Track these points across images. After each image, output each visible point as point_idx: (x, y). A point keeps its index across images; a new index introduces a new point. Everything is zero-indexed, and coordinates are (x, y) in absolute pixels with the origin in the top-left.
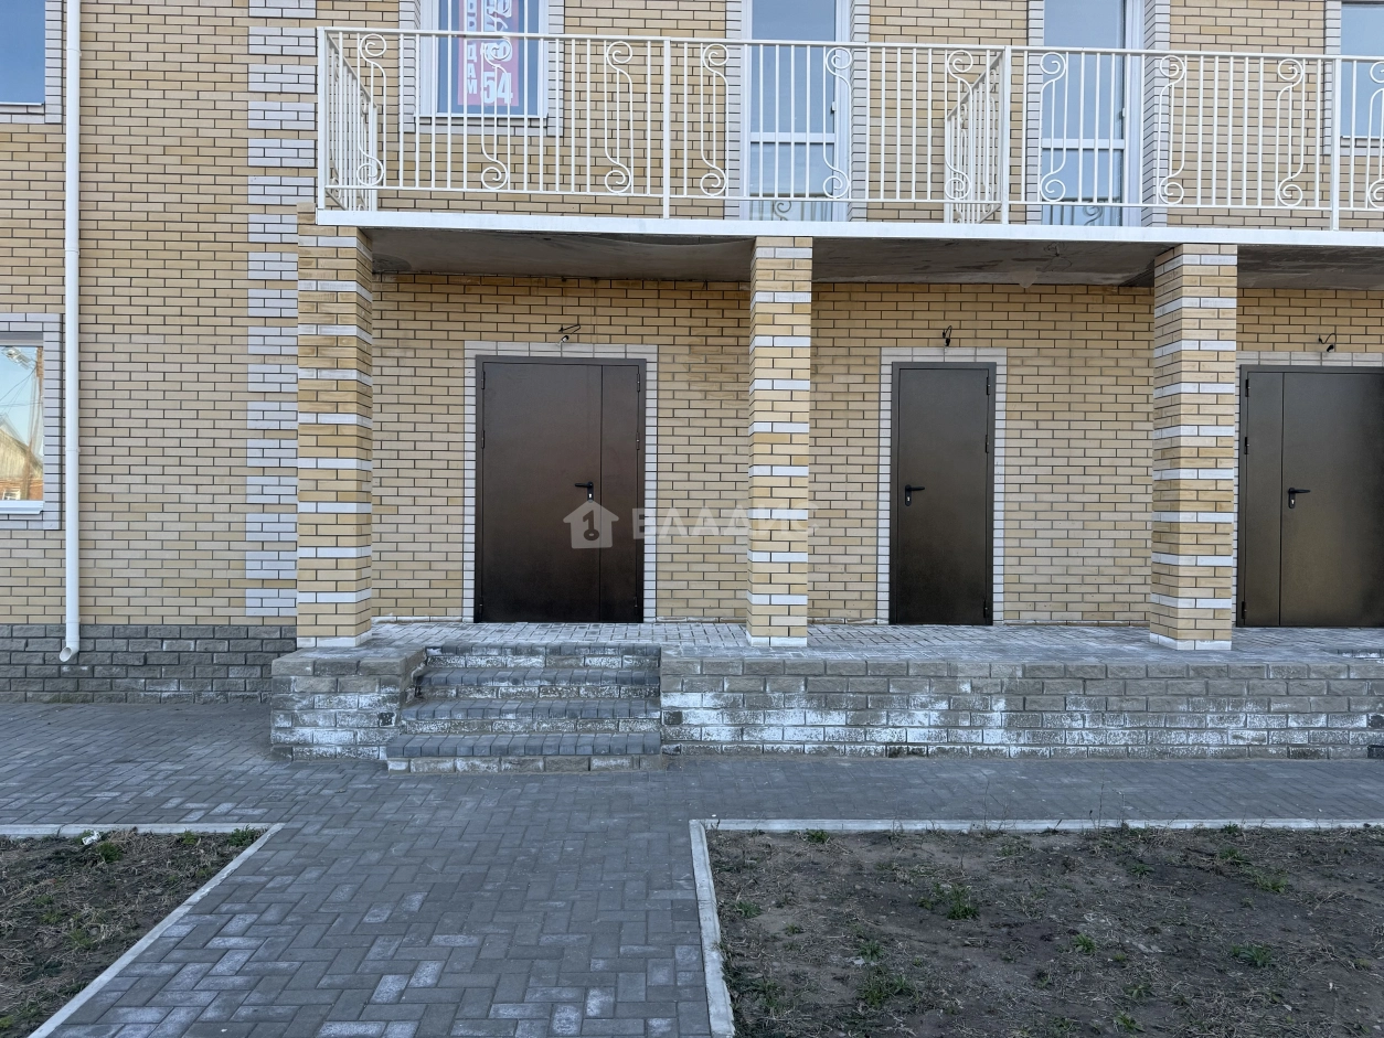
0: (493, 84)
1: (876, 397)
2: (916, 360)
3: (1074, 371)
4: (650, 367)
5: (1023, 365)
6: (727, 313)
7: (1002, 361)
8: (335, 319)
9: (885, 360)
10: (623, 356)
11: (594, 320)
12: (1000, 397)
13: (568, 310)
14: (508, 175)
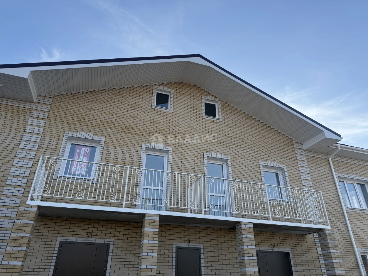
0: (80, 169)
1: (171, 256)
2: (182, 246)
3: (219, 251)
4: (111, 246)
5: (207, 249)
6: (134, 231)
7: (202, 247)
8: (24, 231)
9: (174, 246)
10: (104, 242)
11: (97, 232)
12: (202, 257)
13: (90, 229)
14: (84, 195)
